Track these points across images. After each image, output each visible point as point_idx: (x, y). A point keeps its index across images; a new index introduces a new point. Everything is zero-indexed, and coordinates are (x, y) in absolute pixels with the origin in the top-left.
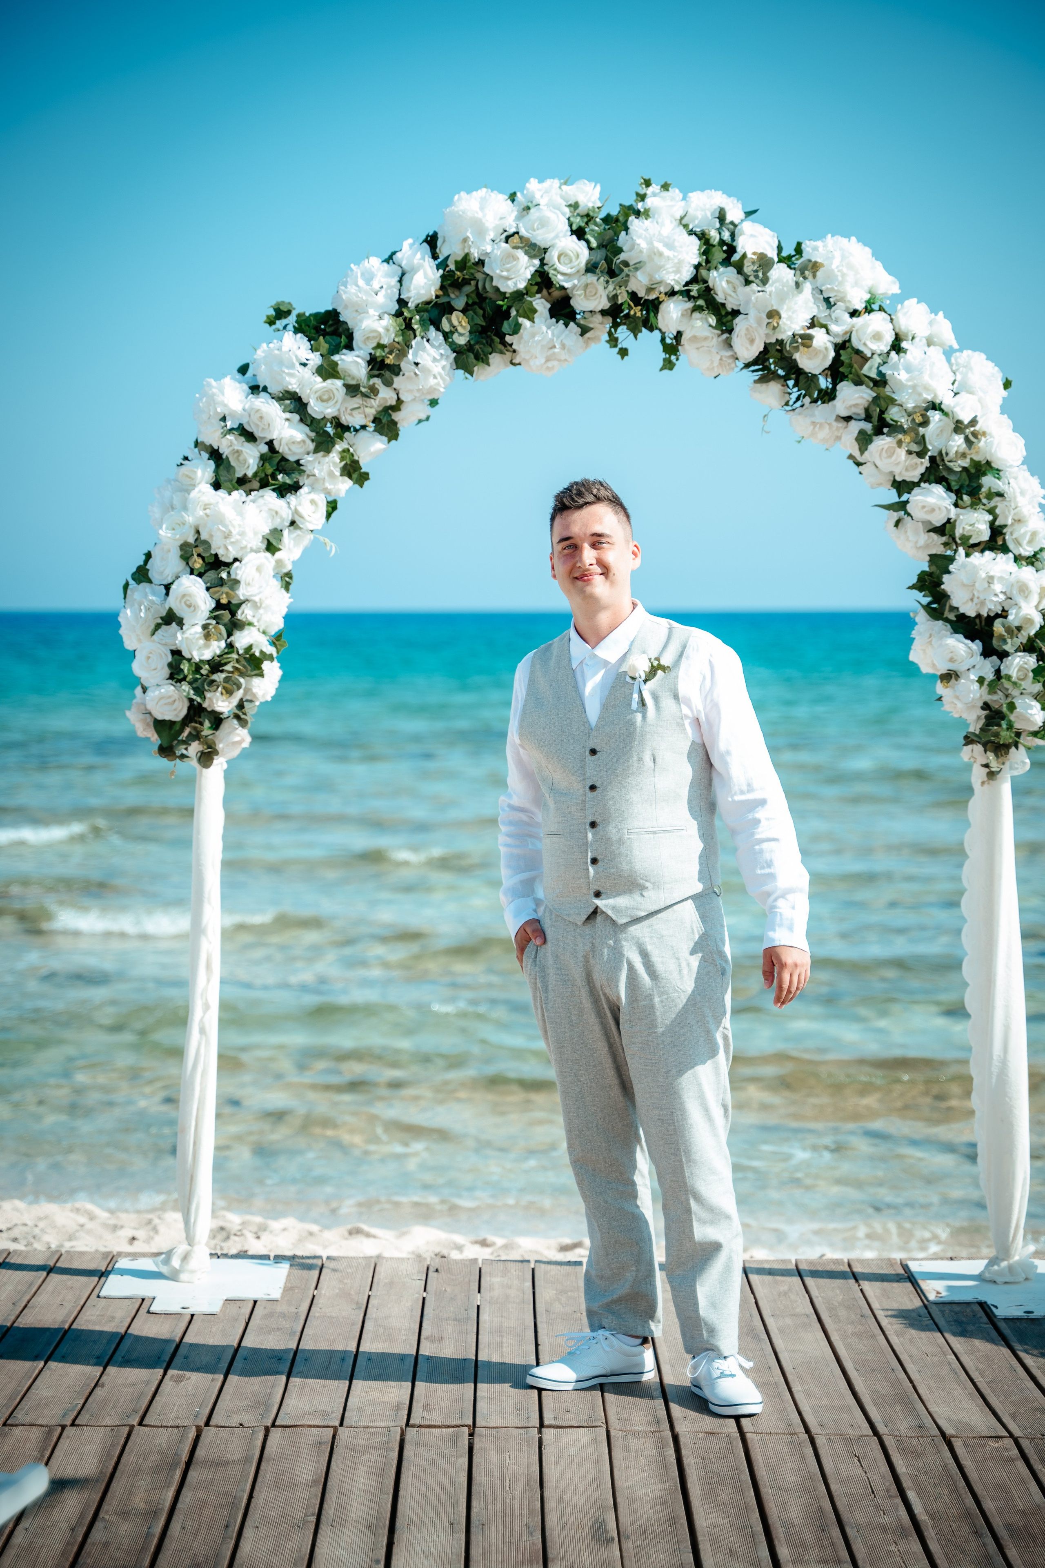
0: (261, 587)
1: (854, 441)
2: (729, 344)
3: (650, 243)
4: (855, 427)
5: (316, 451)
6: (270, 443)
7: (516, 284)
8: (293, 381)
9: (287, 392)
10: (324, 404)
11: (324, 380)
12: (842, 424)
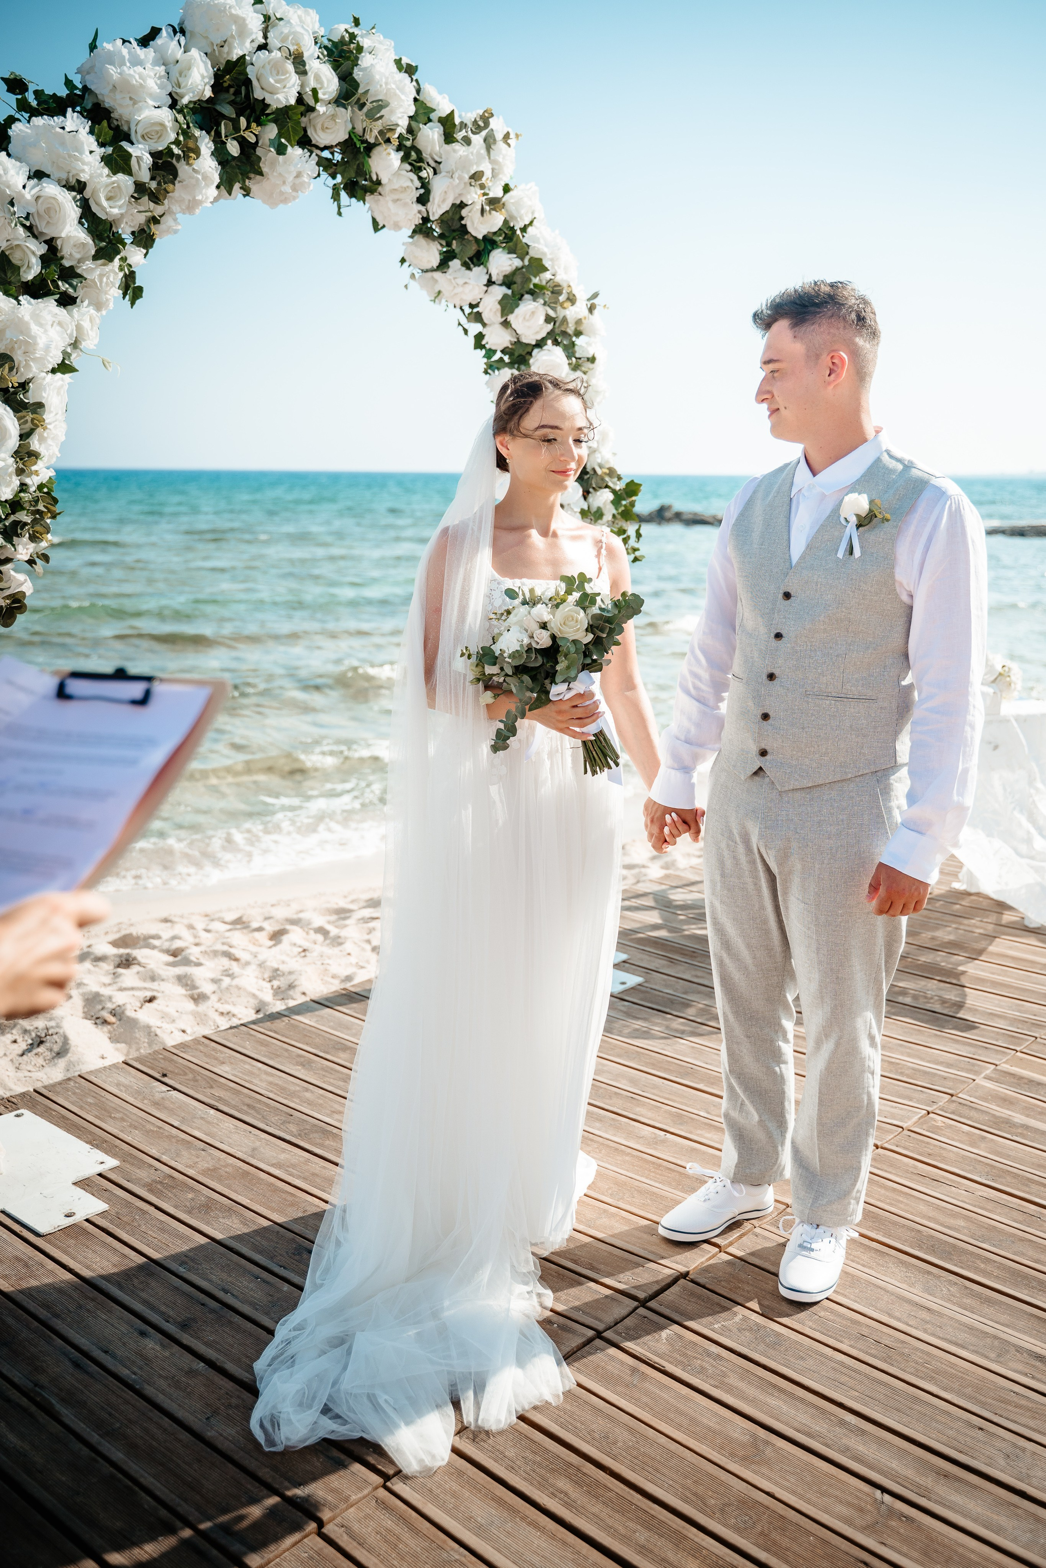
0: (56, 414)
1: (497, 303)
2: (423, 200)
3: (386, 84)
4: (499, 292)
5: (95, 258)
6: (51, 243)
7: (287, 100)
8: (86, 168)
9: (78, 181)
10: (111, 203)
11: (115, 173)
12: (485, 288)
